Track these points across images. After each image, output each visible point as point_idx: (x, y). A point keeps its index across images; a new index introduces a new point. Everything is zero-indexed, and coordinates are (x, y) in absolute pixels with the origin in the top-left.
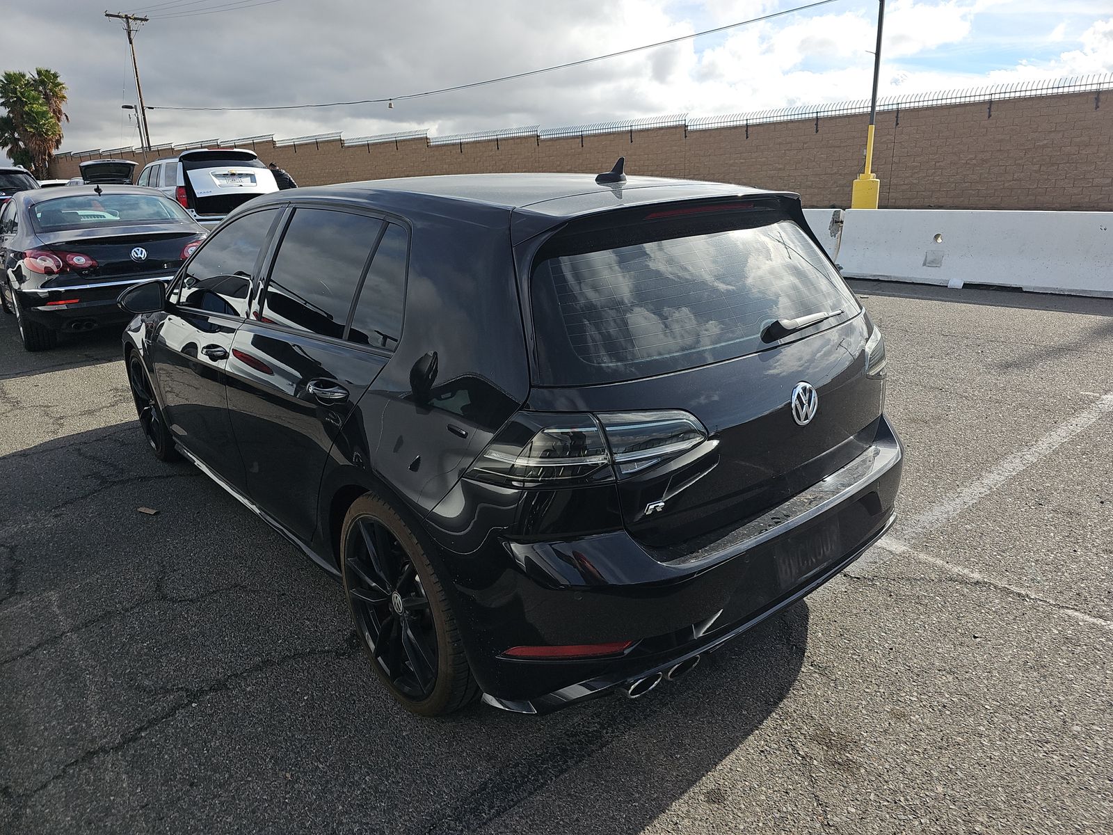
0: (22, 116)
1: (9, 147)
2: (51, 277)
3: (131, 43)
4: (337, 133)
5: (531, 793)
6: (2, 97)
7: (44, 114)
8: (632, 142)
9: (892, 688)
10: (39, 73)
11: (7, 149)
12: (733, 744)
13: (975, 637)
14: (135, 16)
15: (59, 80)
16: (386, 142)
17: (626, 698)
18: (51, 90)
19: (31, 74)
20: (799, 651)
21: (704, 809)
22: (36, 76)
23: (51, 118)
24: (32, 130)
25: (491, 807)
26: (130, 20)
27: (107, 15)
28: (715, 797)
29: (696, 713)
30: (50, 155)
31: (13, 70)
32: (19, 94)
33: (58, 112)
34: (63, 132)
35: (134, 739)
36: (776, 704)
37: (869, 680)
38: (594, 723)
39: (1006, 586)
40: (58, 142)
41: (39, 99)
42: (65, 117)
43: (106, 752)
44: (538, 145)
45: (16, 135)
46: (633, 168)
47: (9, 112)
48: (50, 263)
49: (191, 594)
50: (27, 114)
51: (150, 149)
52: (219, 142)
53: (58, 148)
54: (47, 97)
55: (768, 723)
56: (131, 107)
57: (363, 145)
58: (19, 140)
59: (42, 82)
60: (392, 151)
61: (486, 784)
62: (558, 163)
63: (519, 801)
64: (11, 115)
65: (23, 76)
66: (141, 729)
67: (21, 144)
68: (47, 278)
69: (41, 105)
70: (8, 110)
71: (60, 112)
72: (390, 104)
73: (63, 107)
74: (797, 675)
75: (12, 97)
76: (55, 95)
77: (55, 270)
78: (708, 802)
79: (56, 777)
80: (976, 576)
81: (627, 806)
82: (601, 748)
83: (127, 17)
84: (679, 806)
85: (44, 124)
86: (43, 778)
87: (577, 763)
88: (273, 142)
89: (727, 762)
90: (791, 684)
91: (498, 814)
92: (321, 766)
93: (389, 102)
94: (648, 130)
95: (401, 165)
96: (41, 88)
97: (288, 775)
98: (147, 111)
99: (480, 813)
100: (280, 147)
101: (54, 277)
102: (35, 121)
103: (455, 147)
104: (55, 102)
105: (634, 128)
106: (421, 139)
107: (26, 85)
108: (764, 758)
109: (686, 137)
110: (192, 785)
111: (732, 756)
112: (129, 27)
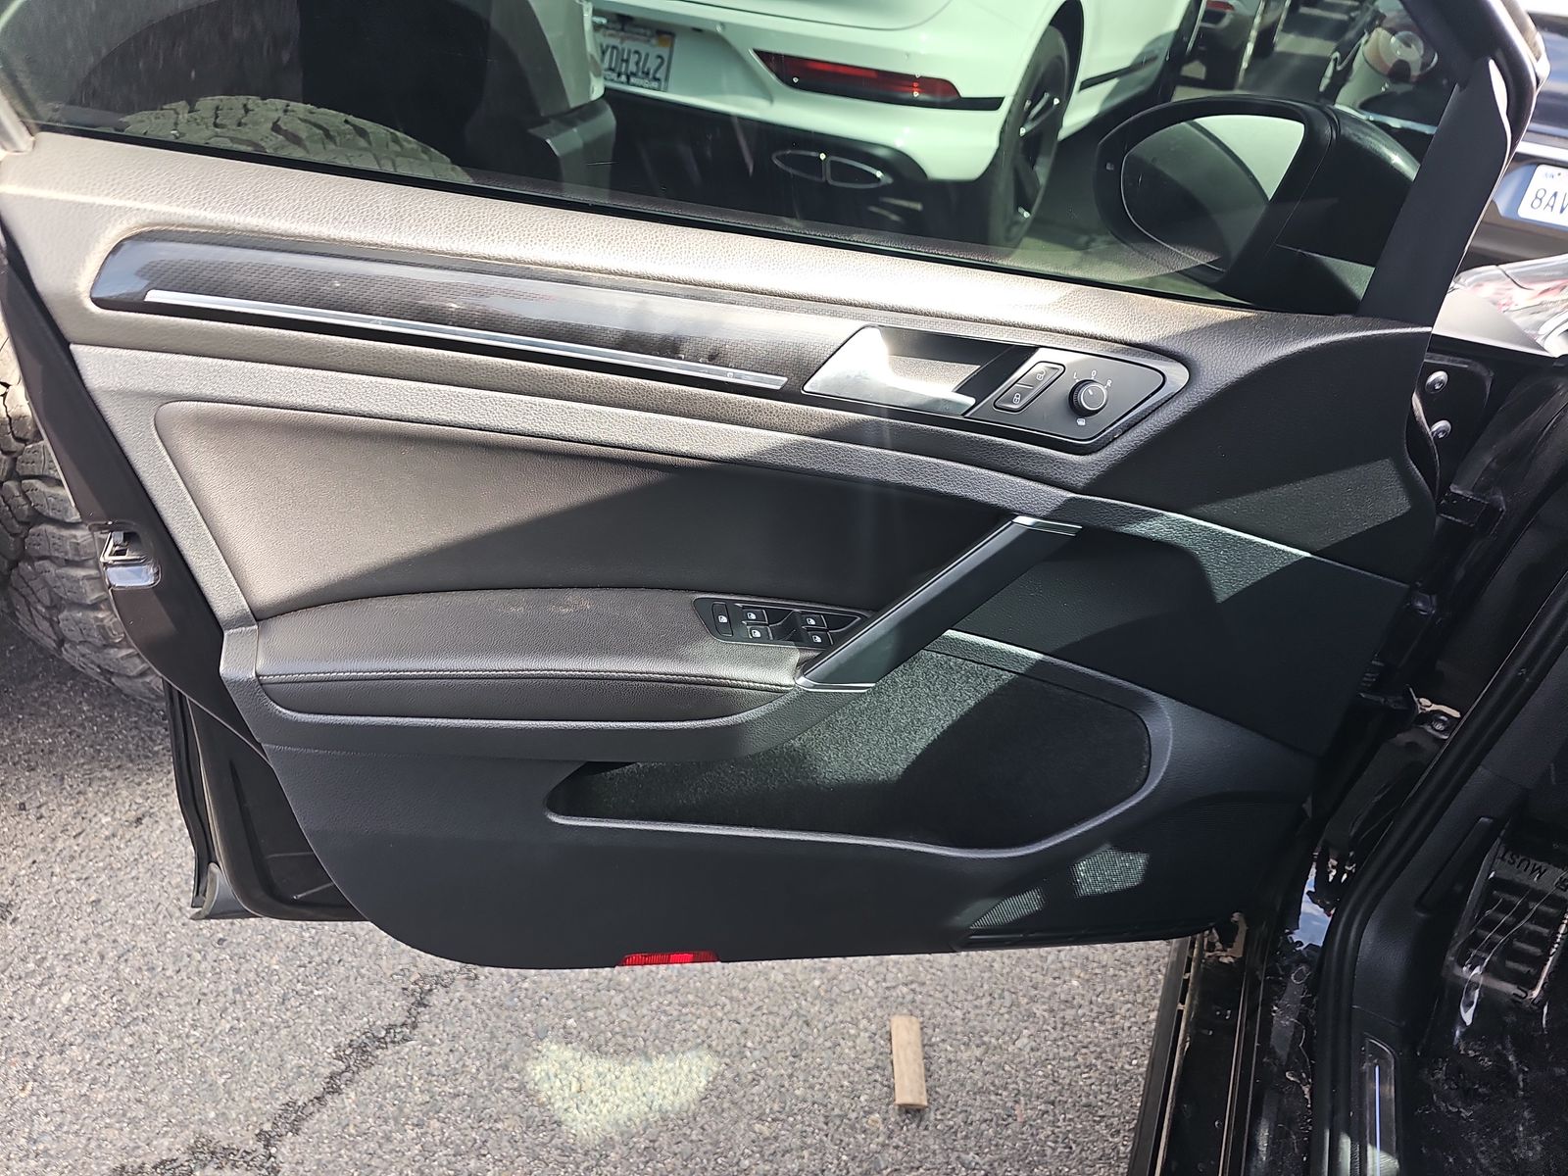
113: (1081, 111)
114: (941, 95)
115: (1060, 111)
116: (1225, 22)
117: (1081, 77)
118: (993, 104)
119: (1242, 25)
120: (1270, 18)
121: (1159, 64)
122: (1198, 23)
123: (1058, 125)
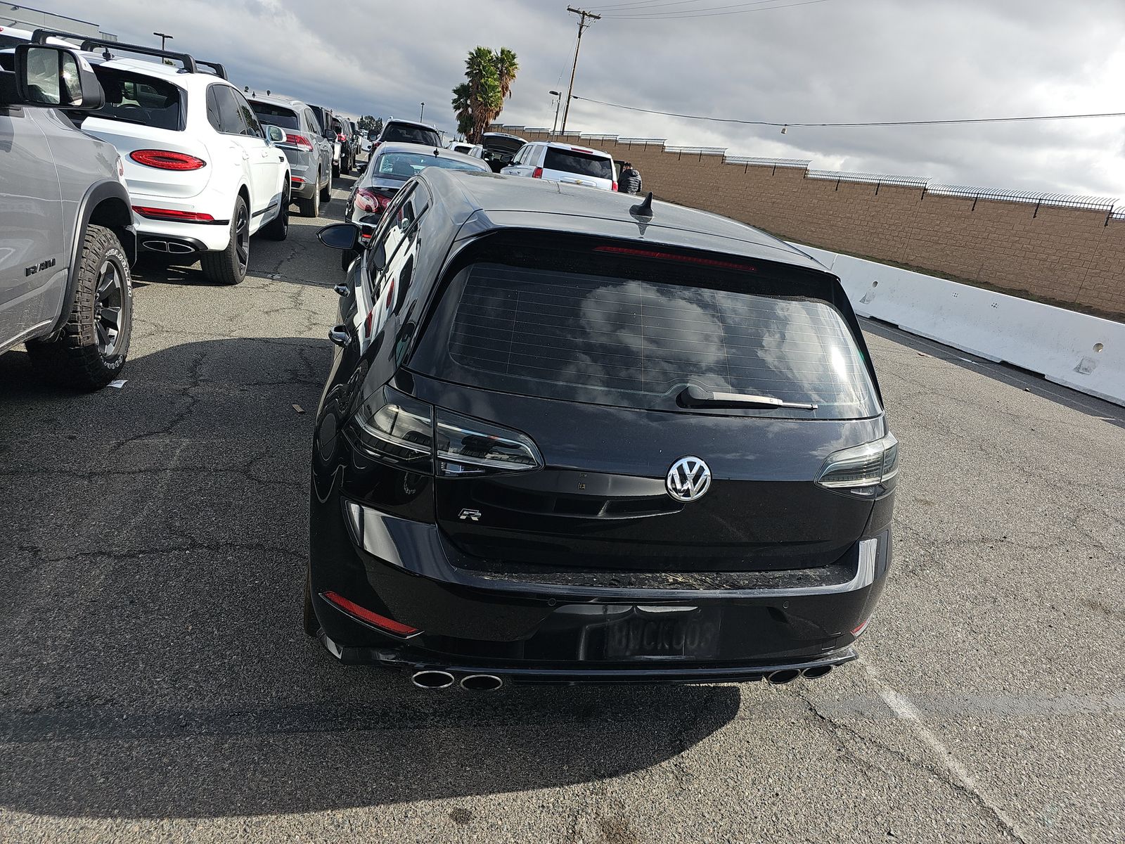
0: (478, 87)
1: (461, 110)
2: (368, 214)
3: (579, 37)
4: (722, 149)
5: (327, 730)
6: (468, 68)
7: (494, 88)
8: (1035, 217)
9: (735, 826)
10: (503, 52)
11: (458, 112)
12: (526, 786)
13: (889, 834)
14: (591, 13)
15: (516, 61)
16: (765, 166)
17: (408, 681)
18: (506, 68)
19: (496, 52)
20: (678, 747)
21: (442, 819)
22: (499, 55)
23: (498, 92)
24: (481, 99)
25: (289, 724)
26: (586, 16)
27: (569, 9)
28: (461, 817)
29: (522, 745)
30: (487, 124)
31: (484, 46)
32: (481, 68)
33: (505, 88)
34: (504, 106)
35: (133, 556)
36: (602, 777)
37: (720, 807)
38: (431, 707)
39: (995, 808)
40: (497, 113)
41: (494, 74)
42: (509, 94)
43: (109, 556)
44: (922, 199)
45: (469, 102)
46: (1025, 246)
47: (470, 81)
48: (371, 203)
49: (264, 478)
50: (482, 85)
51: (563, 134)
52: (618, 137)
53: (495, 119)
54: (501, 75)
55: (578, 788)
56: (556, 94)
57: (742, 165)
58: (469, 106)
59: (502, 61)
60: (768, 176)
61: (305, 705)
62: (938, 222)
63: (313, 731)
64: (471, 84)
65: (490, 52)
66: (141, 552)
67: (470, 110)
68: (366, 214)
69: (495, 80)
70: (469, 79)
71: (507, 87)
72: (784, 130)
73: (511, 85)
74: (652, 765)
75: (475, 69)
76: (508, 73)
77: (374, 209)
78: (451, 816)
79: (69, 558)
80: (970, 782)
81: (384, 781)
82: (415, 727)
83: (584, 14)
84: (423, 806)
85: (492, 97)
86: (62, 555)
87: (384, 728)
88: (663, 147)
89: (502, 797)
90: (636, 769)
91: (288, 732)
92: (216, 632)
93: (784, 127)
94: (1060, 208)
95: (770, 191)
96: (499, 65)
97: (190, 628)
98: (572, 98)
99: (278, 723)
100: (667, 153)
101: (371, 214)
102: (486, 92)
103: (831, 183)
104: (506, 79)
105: (1043, 202)
106: (801, 169)
107: (489, 60)
108: (539, 812)
109: (1106, 225)
110: (131, 602)
111: (511, 795)
112: (583, 22)
113: (254, 225)
114: (207, 220)
115: (247, 225)
116: (302, 187)
117: (252, 212)
118: (225, 223)
119: (310, 189)
120: (323, 185)
121: (279, 206)
122: (291, 188)
123: (248, 231)
